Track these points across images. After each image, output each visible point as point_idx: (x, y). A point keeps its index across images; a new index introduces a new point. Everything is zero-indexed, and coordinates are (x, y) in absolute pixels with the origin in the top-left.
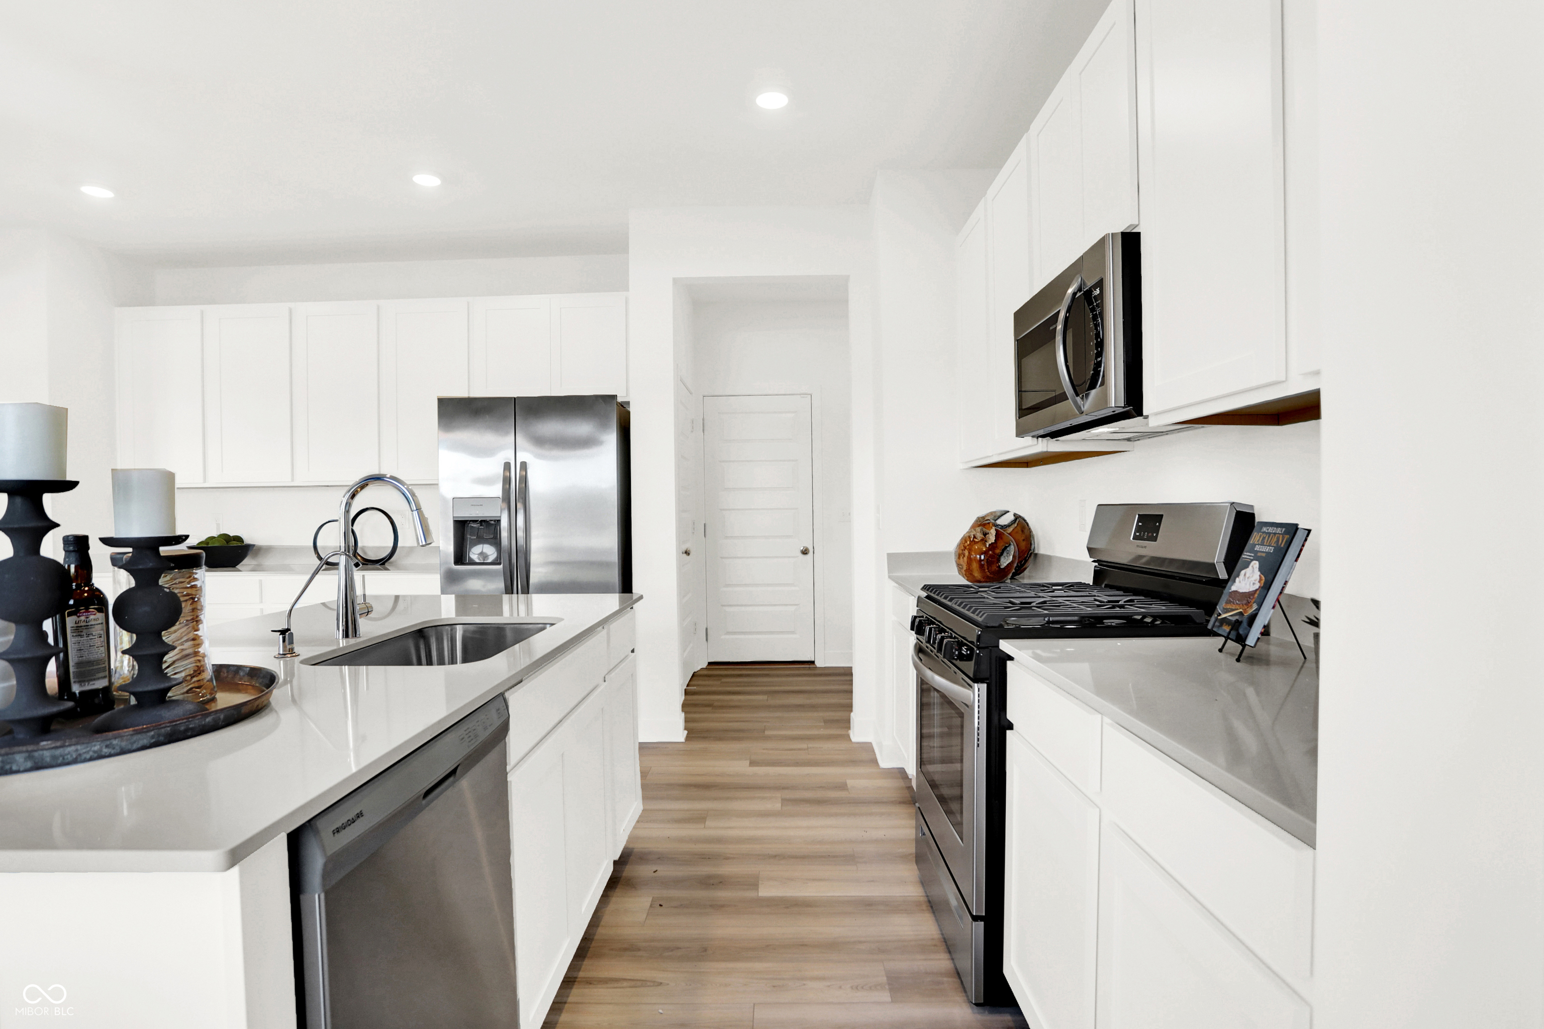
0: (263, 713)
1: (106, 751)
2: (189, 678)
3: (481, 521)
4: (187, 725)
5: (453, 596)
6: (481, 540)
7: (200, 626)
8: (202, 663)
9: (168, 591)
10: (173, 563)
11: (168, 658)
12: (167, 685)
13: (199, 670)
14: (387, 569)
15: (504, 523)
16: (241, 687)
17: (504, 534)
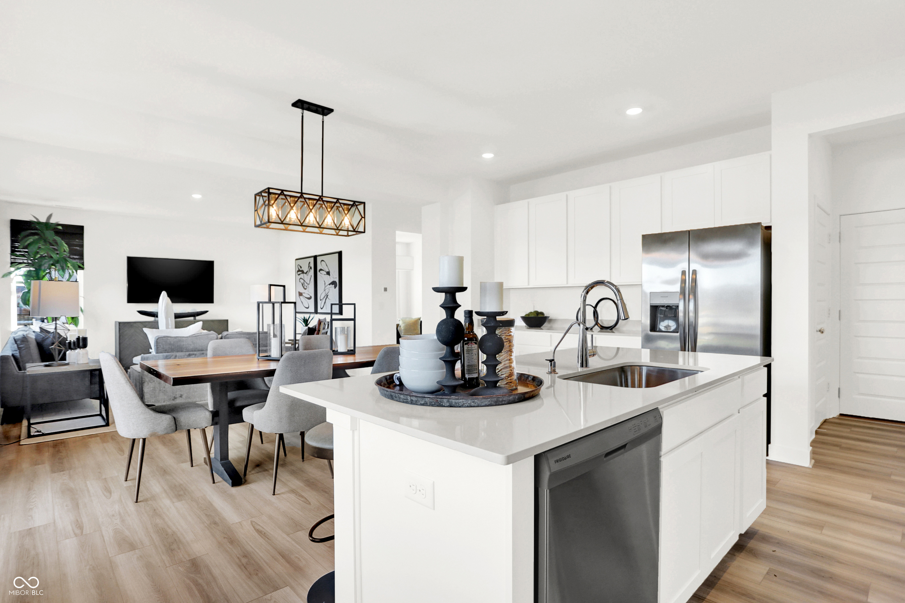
0: (537, 398)
1: (473, 404)
2: (507, 377)
3: (667, 306)
4: (502, 399)
5: (649, 350)
6: (666, 318)
7: (512, 354)
8: (513, 371)
9: (499, 336)
10: (501, 324)
11: (499, 367)
12: (497, 379)
13: (511, 375)
14: (613, 332)
15: (681, 308)
16: (529, 385)
17: (681, 314)
